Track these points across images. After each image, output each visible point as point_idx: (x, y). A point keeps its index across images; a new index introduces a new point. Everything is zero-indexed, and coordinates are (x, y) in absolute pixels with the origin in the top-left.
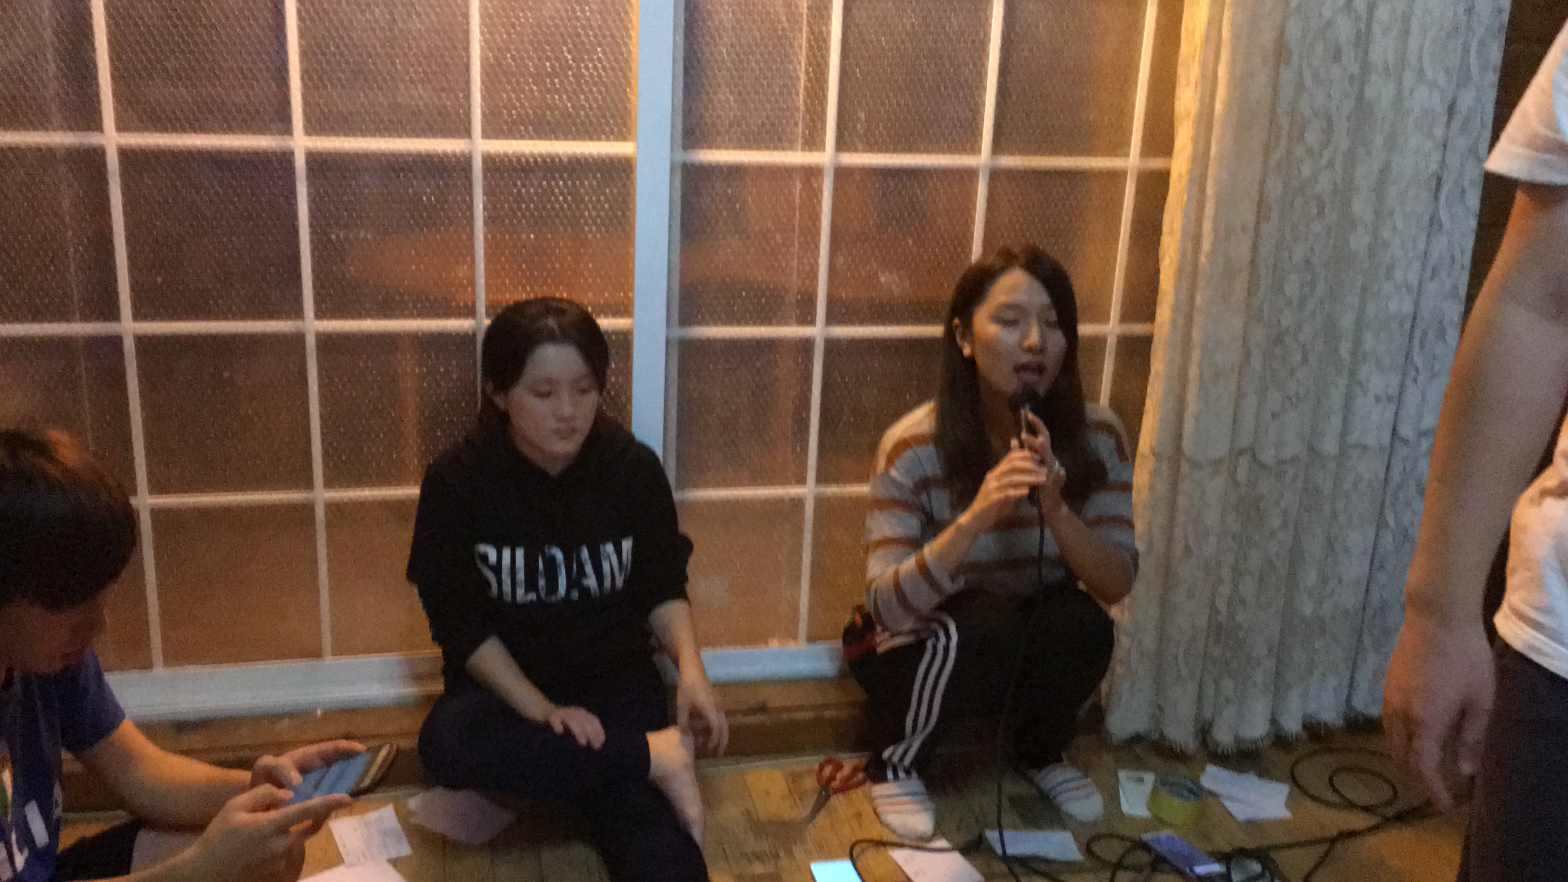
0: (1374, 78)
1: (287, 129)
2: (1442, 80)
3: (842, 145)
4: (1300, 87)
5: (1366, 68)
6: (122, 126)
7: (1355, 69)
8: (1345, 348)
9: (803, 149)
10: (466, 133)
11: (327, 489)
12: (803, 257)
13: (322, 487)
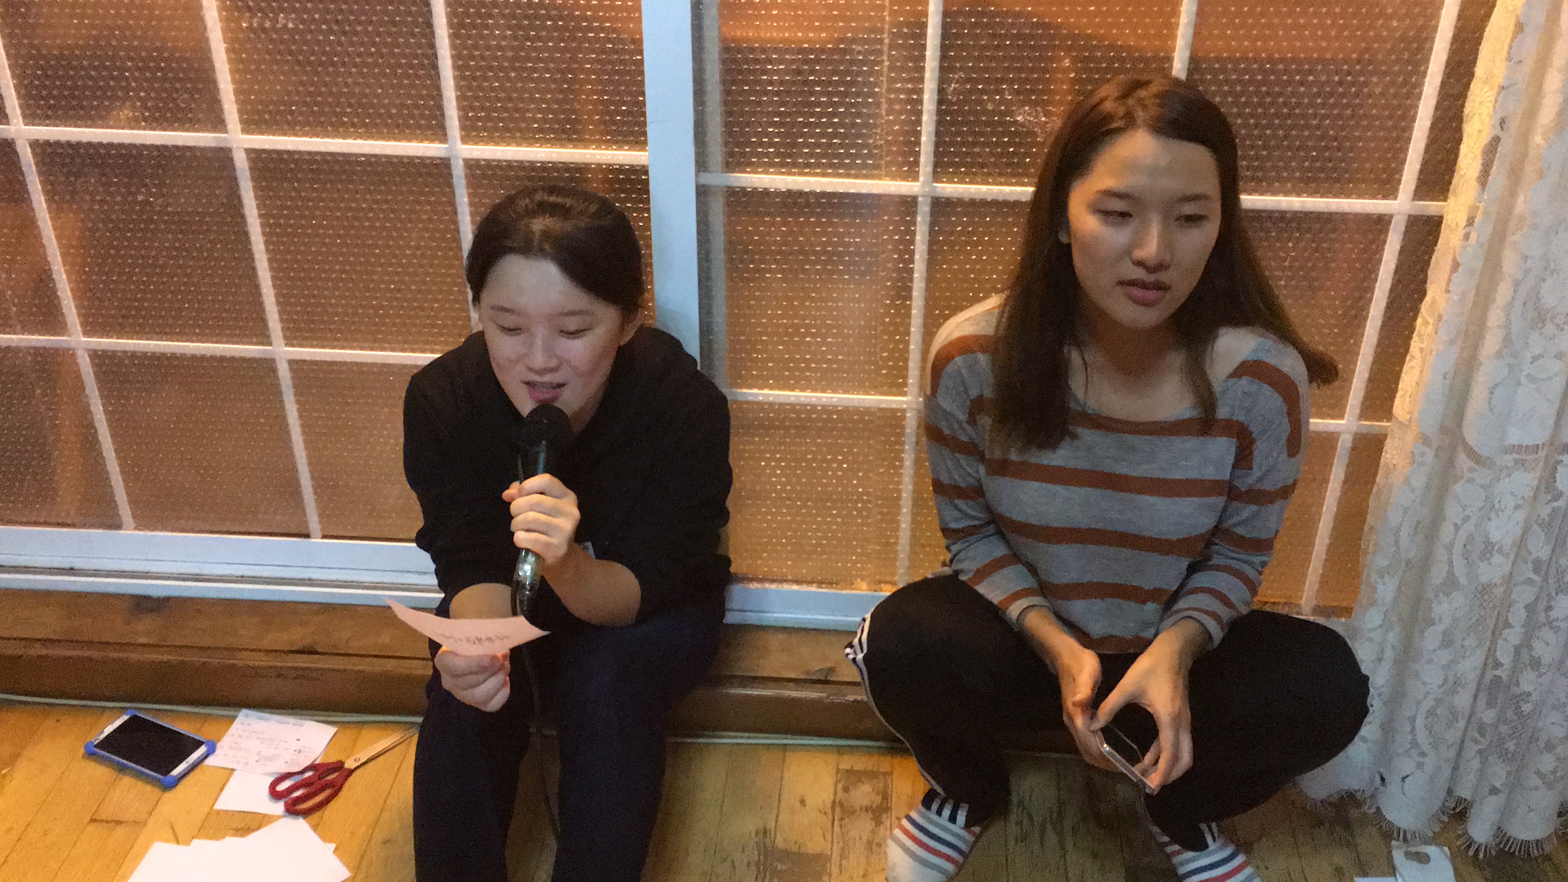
11: (286, 345)
12: (893, 81)
13: (282, 342)
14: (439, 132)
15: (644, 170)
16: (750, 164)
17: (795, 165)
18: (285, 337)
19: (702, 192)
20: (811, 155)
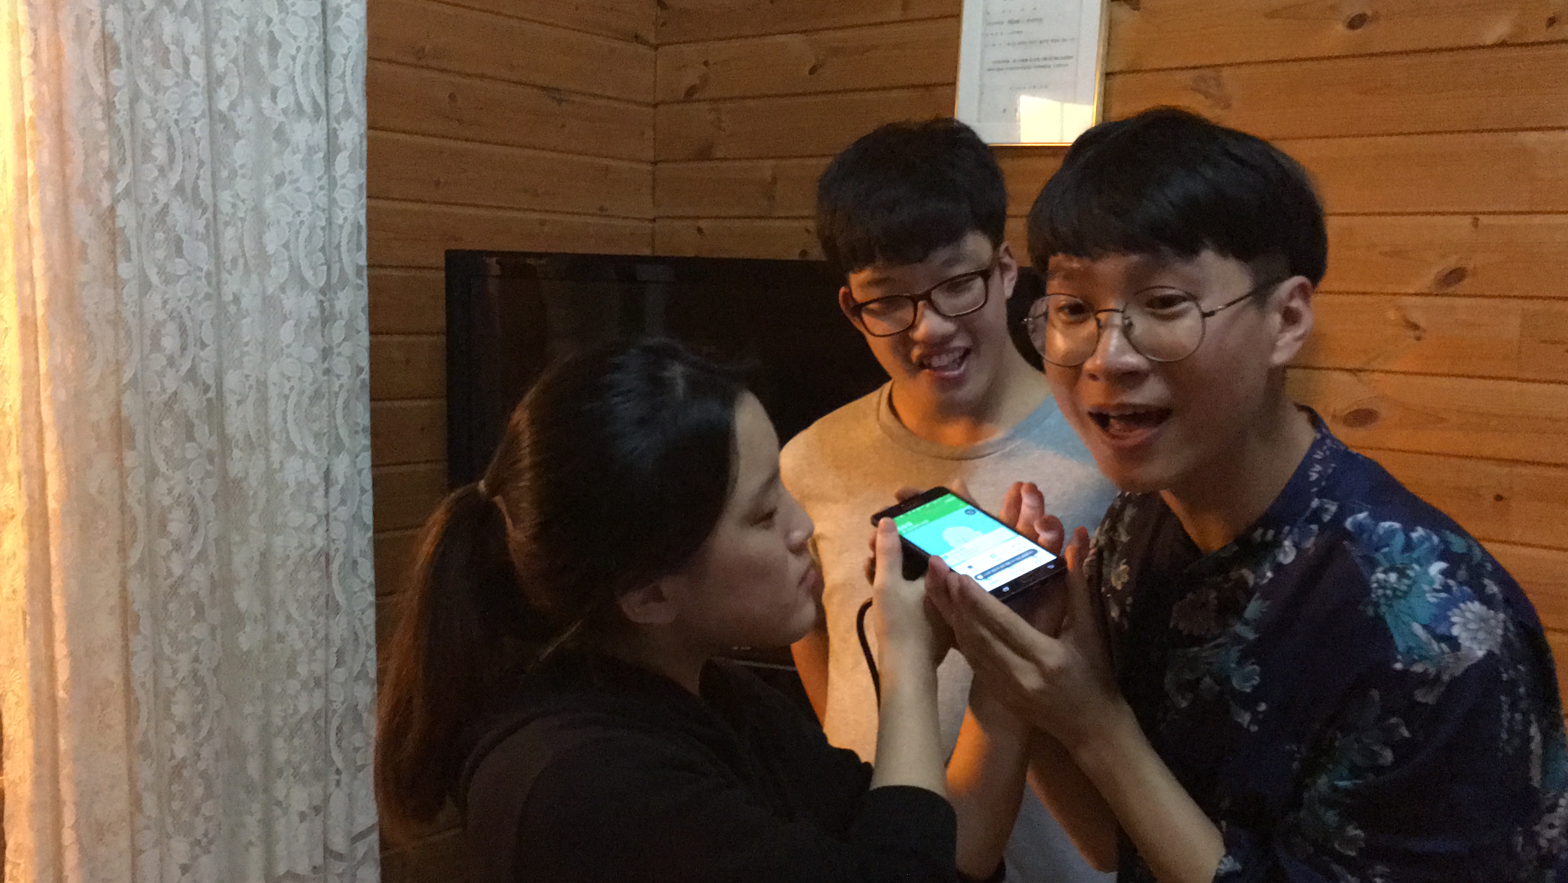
0: (237, 453)
2: (312, 448)
4: (153, 474)
5: (224, 441)
7: (211, 444)
8: (253, 767)
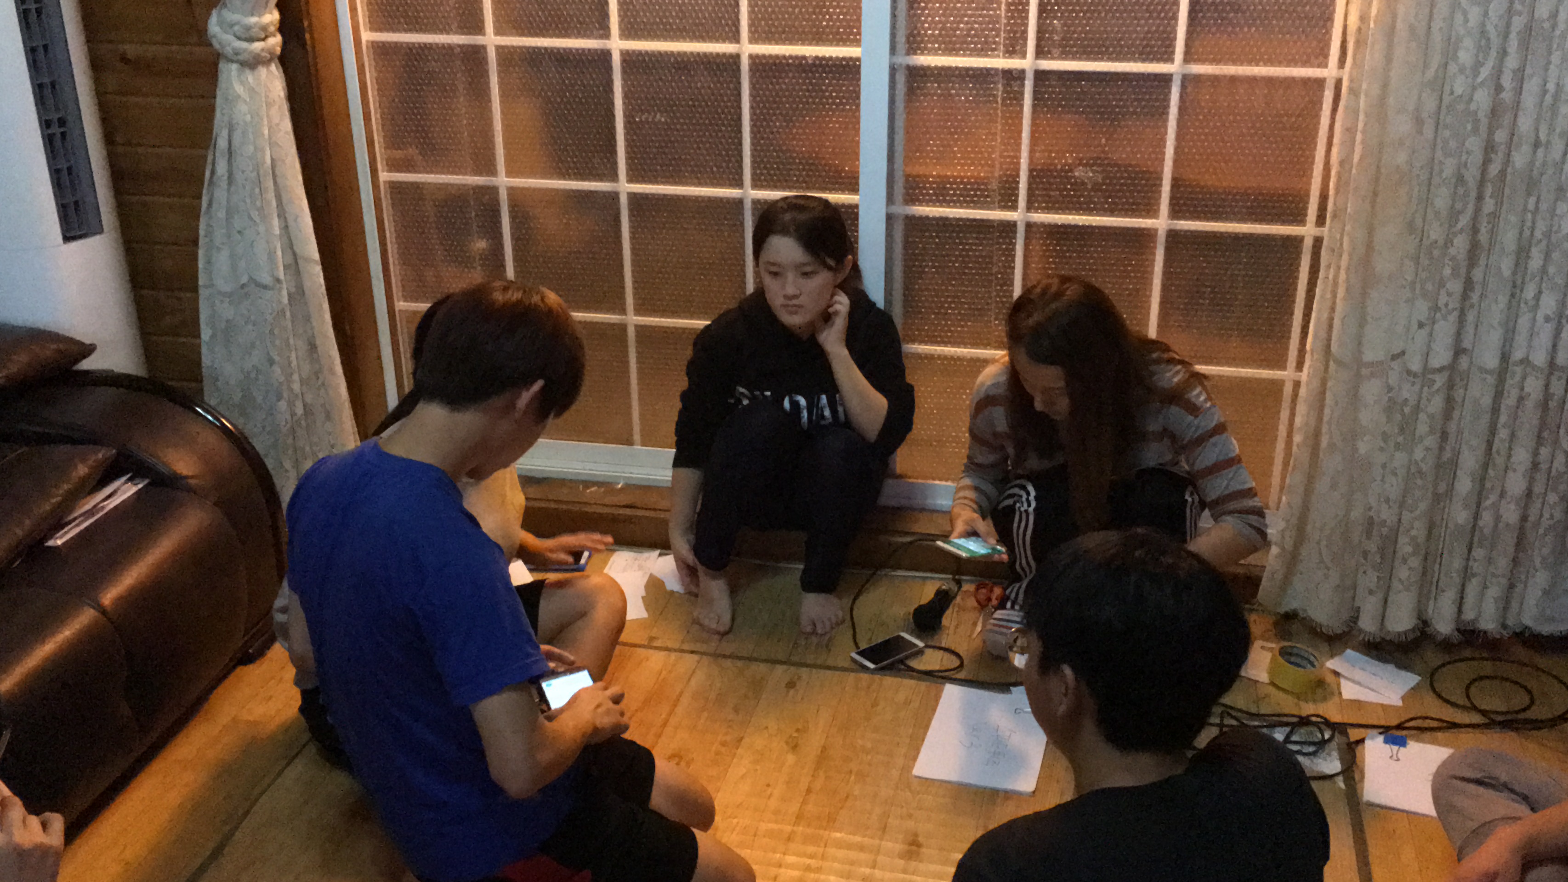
1: (605, 34)
3: (1040, 53)
6: (498, 32)
9: (1004, 57)
10: (735, 38)
11: (635, 315)
12: (1005, 151)
13: (632, 313)
14: (739, 184)
15: (857, 206)
16: (918, 200)
17: (945, 201)
18: (635, 309)
19: (890, 218)
20: (954, 195)
